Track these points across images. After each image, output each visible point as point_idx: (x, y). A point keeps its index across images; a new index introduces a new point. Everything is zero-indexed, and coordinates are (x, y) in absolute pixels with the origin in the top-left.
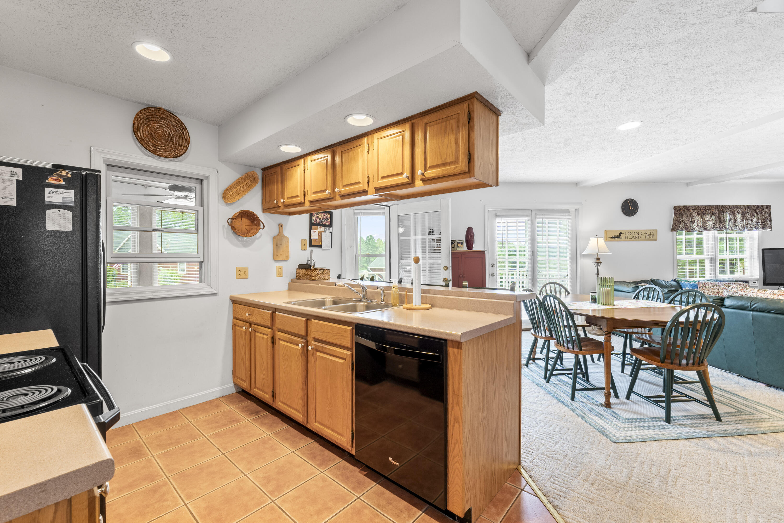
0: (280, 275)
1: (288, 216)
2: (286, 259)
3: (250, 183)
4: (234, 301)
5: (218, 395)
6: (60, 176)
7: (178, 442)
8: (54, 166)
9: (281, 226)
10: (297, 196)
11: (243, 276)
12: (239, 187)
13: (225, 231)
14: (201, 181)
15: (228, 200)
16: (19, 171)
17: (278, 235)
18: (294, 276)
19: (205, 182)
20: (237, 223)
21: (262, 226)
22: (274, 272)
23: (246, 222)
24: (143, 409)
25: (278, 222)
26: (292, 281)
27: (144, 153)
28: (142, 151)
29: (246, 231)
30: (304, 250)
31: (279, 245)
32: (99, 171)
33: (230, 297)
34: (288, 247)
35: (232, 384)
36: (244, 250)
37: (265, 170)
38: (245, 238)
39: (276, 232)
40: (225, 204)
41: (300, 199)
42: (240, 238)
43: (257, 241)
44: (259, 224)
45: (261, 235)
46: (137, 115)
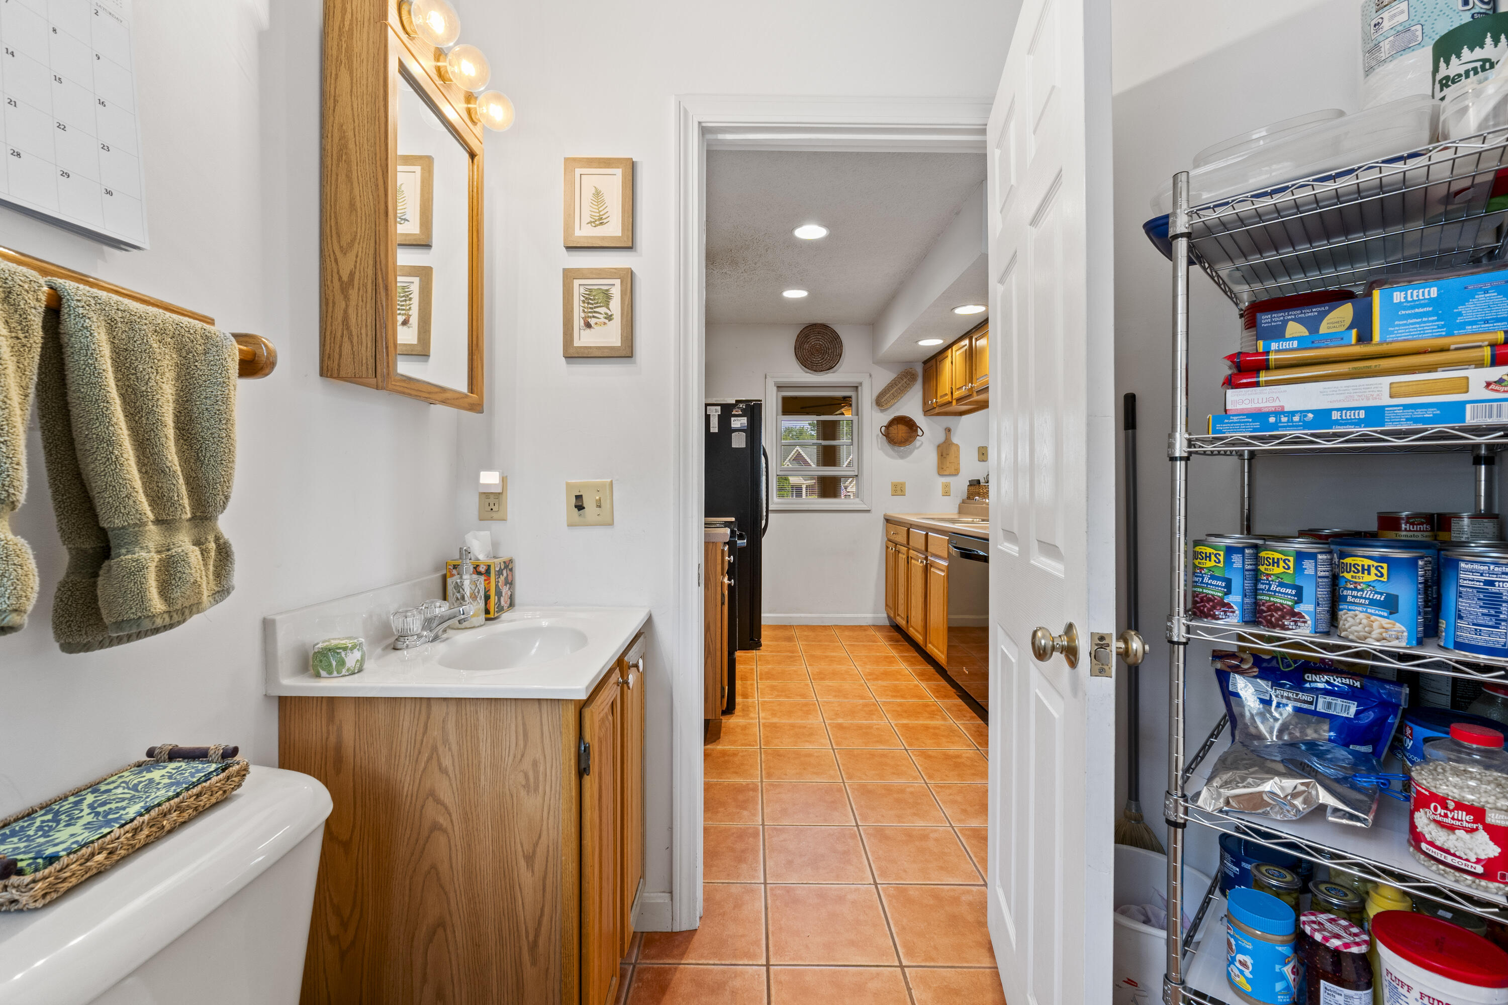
0: (946, 493)
1: (959, 417)
2: (956, 473)
3: (908, 382)
4: (888, 520)
5: (870, 623)
6: (739, 408)
7: (820, 641)
8: (736, 401)
9: (948, 430)
10: (946, 395)
11: (899, 492)
12: (895, 389)
13: (879, 440)
14: (857, 387)
15: (882, 406)
16: (719, 408)
17: (944, 442)
18: (965, 496)
19: (859, 388)
20: (894, 430)
21: (920, 433)
22: (939, 490)
23: (901, 430)
24: (803, 615)
25: (945, 427)
26: (963, 502)
27: (804, 371)
28: (802, 369)
29: (903, 440)
30: (983, 461)
31: (944, 455)
32: (761, 401)
33: (884, 515)
34: (957, 457)
35: (885, 615)
36: (901, 462)
37: (925, 362)
38: (902, 448)
39: (941, 438)
40: (879, 411)
41: (948, 398)
42: (896, 448)
43: (916, 452)
44: (916, 431)
45: (922, 443)
46: (798, 336)
